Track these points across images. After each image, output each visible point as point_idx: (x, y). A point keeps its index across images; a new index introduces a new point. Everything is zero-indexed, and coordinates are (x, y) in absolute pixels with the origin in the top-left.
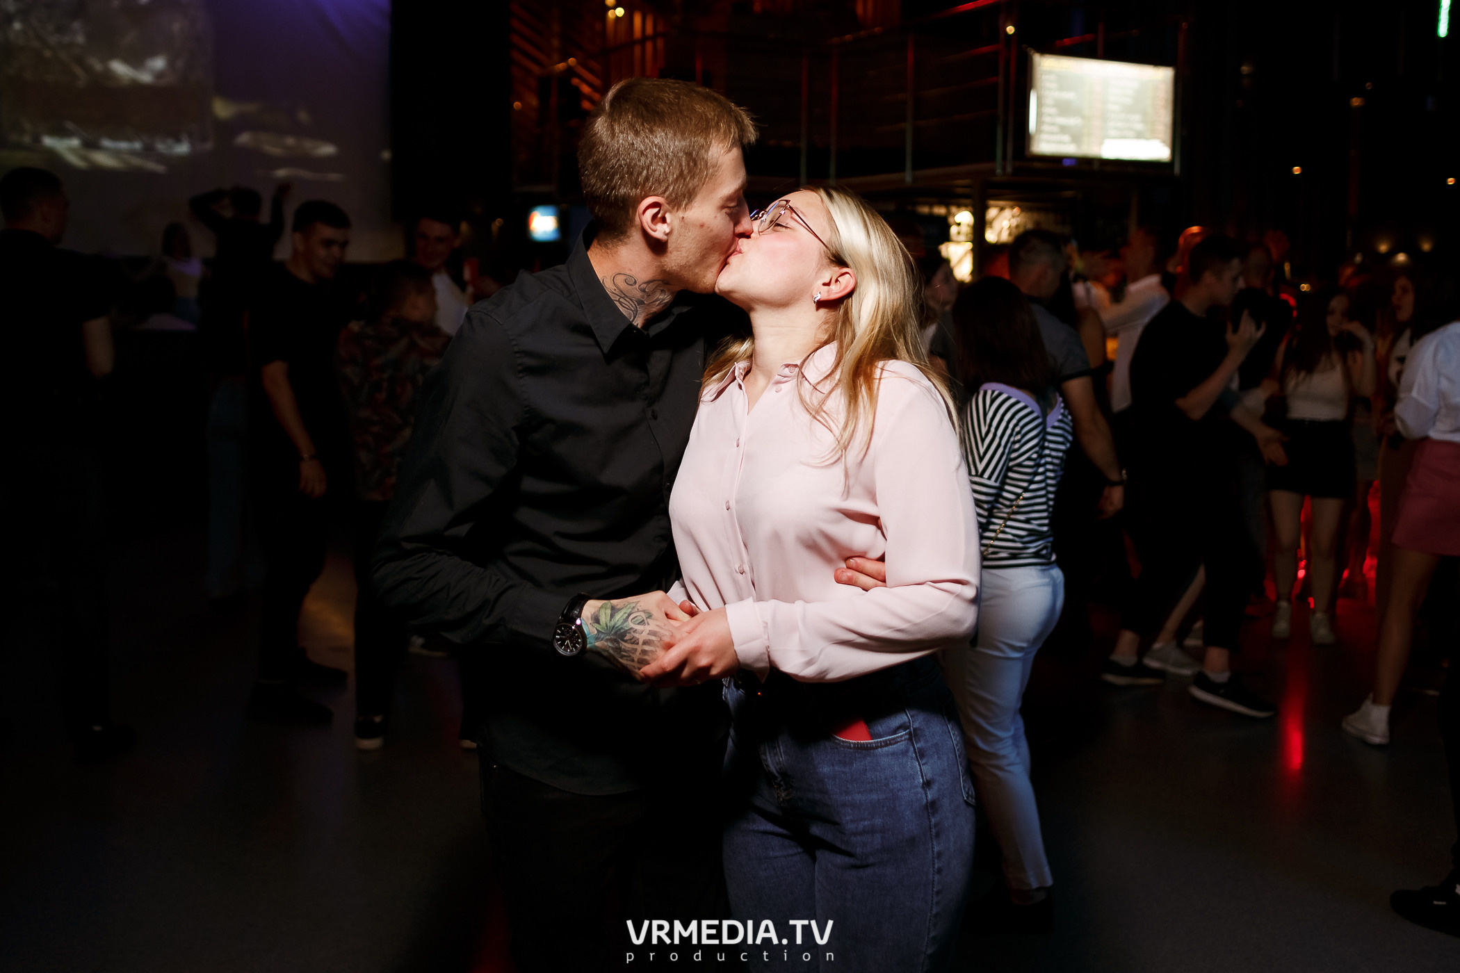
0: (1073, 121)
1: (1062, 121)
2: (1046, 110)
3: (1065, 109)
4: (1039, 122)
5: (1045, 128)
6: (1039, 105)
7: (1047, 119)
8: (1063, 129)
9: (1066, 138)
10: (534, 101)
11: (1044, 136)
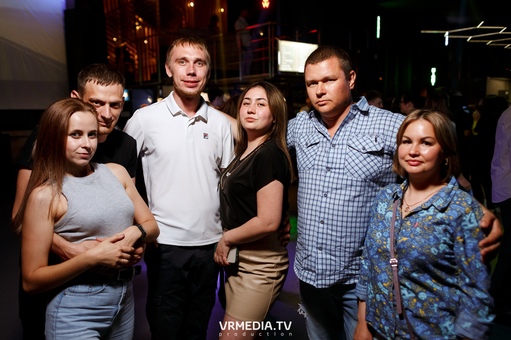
0: (290, 61)
1: (288, 61)
2: (284, 57)
3: (288, 57)
4: (281, 61)
5: (283, 63)
6: (281, 56)
7: (283, 60)
8: (288, 63)
9: (289, 66)
10: (114, 56)
11: (282, 65)
